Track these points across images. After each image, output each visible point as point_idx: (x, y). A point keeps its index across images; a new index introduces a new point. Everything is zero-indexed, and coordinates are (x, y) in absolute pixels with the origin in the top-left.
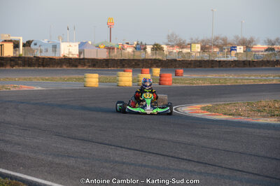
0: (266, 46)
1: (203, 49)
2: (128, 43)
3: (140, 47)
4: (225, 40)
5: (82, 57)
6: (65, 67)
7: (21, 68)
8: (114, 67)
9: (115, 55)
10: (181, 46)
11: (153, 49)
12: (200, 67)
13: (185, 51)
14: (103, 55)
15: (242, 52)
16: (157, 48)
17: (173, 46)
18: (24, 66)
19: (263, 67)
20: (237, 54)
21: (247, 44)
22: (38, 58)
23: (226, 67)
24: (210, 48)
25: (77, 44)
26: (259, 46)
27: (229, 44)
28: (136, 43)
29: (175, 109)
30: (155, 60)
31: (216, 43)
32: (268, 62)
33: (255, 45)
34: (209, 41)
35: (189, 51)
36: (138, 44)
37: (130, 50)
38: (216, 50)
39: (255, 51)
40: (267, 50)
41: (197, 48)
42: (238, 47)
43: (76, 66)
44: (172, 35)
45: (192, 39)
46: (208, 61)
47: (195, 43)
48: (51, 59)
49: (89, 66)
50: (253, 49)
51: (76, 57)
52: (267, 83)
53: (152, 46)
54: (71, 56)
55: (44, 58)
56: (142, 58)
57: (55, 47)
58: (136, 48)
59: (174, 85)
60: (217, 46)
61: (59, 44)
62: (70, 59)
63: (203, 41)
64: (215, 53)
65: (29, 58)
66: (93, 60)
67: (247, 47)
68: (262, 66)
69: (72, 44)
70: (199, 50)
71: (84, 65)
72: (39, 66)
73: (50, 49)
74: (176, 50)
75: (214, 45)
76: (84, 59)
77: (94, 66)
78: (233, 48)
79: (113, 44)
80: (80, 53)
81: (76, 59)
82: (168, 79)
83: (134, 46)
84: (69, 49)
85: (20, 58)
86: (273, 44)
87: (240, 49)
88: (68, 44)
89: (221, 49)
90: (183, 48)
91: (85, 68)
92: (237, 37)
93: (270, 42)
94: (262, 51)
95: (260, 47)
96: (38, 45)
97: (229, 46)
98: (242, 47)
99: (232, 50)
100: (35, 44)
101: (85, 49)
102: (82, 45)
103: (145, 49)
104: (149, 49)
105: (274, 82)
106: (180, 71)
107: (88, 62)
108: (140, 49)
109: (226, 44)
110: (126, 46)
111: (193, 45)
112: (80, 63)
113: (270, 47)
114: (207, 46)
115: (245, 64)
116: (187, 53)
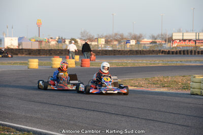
0: (151, 40)
1: (107, 42)
2: (52, 38)
3: (61, 41)
4: (122, 35)
5: (20, 48)
8: (44, 55)
9: (44, 46)
11: (70, 42)
12: (106, 55)
13: (93, 43)
14: (36, 46)
15: (134, 44)
19: (150, 55)
20: (132, 45)
21: (138, 39)
23: (124, 55)
24: (111, 41)
25: (17, 39)
26: (145, 40)
27: (125, 38)
28: (58, 38)
31: (115, 38)
32: (153, 51)
33: (143, 39)
34: (110, 36)
35: (96, 43)
36: (59, 39)
37: (53, 43)
38: (116, 43)
39: (144, 44)
40: (151, 43)
41: (102, 41)
42: (131, 41)
43: (17, 54)
44: (84, 32)
45: (98, 35)
47: (101, 38)
49: (26, 55)
50: (142, 42)
51: (16, 47)
52: (155, 65)
53: (69, 40)
54: (12, 47)
56: (64, 49)
58: (58, 42)
60: (116, 40)
61: (4, 38)
62: (12, 49)
63: (106, 37)
64: (115, 45)
66: (29, 50)
67: (138, 41)
68: (149, 54)
69: (14, 39)
70: (104, 43)
71: (23, 54)
75: (114, 39)
76: (22, 49)
78: (128, 42)
79: (41, 38)
80: (19, 45)
81: (16, 50)
83: (57, 40)
84: (11, 42)
86: (156, 39)
87: (133, 42)
88: (10, 38)
89: (119, 42)
90: (92, 41)
91: (23, 56)
92: (130, 34)
93: (153, 37)
94: (148, 44)
97: (125, 40)
98: (134, 41)
99: (127, 43)
101: (23, 42)
102: (20, 39)
103: (65, 42)
104: (67, 42)
105: (160, 65)
107: (26, 52)
108: (61, 42)
109: (122, 39)
110: (50, 40)
111: (99, 39)
112: (19, 52)
113: (154, 40)
114: (109, 40)
115: (137, 53)
116: (96, 45)
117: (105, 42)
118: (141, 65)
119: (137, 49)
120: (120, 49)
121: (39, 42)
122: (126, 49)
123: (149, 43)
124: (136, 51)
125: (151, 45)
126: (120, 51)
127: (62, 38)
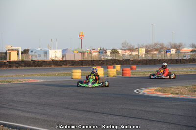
0: (191, 49)
1: (147, 52)
2: (94, 49)
3: (103, 51)
4: (161, 45)
5: (64, 59)
6: (53, 67)
7: (23, 68)
8: (86, 65)
10: (131, 50)
11: (111, 53)
12: (147, 64)
13: (134, 53)
14: (78, 58)
15: (174, 53)
16: (114, 52)
17: (125, 50)
18: (25, 67)
19: (191, 63)
20: (172, 54)
21: (178, 48)
22: (35, 61)
24: (152, 51)
25: (61, 51)
26: (185, 49)
27: (165, 48)
28: (99, 49)
29: (137, 91)
30: (115, 60)
32: (194, 59)
33: (183, 48)
34: (150, 46)
35: (137, 53)
36: (101, 50)
37: (95, 54)
38: (156, 52)
39: (184, 53)
40: (191, 51)
41: (142, 51)
42: (171, 50)
43: (61, 66)
44: (125, 43)
45: (139, 45)
46: (152, 60)
47: (141, 48)
48: (43, 61)
49: (70, 66)
50: (182, 51)
51: (60, 59)
53: (111, 51)
54: (57, 59)
55: (38, 61)
56: (106, 59)
57: (46, 53)
58: (99, 53)
59: (132, 76)
60: (156, 50)
61: (49, 51)
62: (57, 61)
63: (146, 46)
64: (155, 54)
65: (28, 61)
66: (72, 61)
67: (177, 50)
68: (189, 62)
69: (58, 51)
70: (144, 53)
71: (67, 65)
72: (35, 66)
73: (42, 55)
74: (128, 53)
75: (154, 49)
76: (66, 61)
77: (73, 65)
78: (168, 51)
79: (84, 50)
80: (63, 57)
81: (60, 61)
82: (128, 72)
83: (98, 51)
84: (55, 54)
85: (22, 61)
87: (173, 51)
88: (54, 51)
89: (160, 51)
90: (132, 51)
91: (67, 67)
92: (170, 43)
93: (193, 46)
94: (188, 53)
95: (187, 50)
96: (34, 52)
98: (174, 50)
100: (32, 52)
101: (67, 54)
102: (64, 51)
103: (106, 52)
104: (109, 53)
106: (134, 67)
107: (69, 63)
108: (102, 53)
109: (162, 48)
110: (92, 51)
111: (140, 49)
112: (63, 63)
113: (194, 49)
114: (149, 50)
115: (177, 61)
116: (136, 55)
117: (146, 52)
118: (182, 73)
119: (177, 58)
120: (160, 58)
121: (81, 53)
122: (166, 58)
123: (189, 51)
124: (177, 60)
125: (191, 54)
126: (160, 60)
127: (103, 49)
